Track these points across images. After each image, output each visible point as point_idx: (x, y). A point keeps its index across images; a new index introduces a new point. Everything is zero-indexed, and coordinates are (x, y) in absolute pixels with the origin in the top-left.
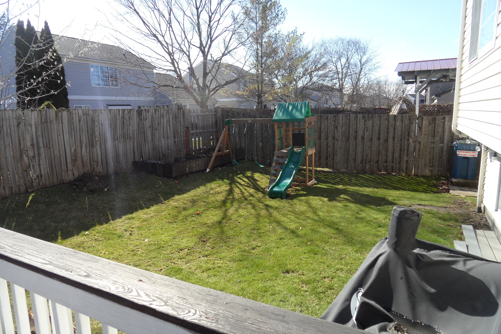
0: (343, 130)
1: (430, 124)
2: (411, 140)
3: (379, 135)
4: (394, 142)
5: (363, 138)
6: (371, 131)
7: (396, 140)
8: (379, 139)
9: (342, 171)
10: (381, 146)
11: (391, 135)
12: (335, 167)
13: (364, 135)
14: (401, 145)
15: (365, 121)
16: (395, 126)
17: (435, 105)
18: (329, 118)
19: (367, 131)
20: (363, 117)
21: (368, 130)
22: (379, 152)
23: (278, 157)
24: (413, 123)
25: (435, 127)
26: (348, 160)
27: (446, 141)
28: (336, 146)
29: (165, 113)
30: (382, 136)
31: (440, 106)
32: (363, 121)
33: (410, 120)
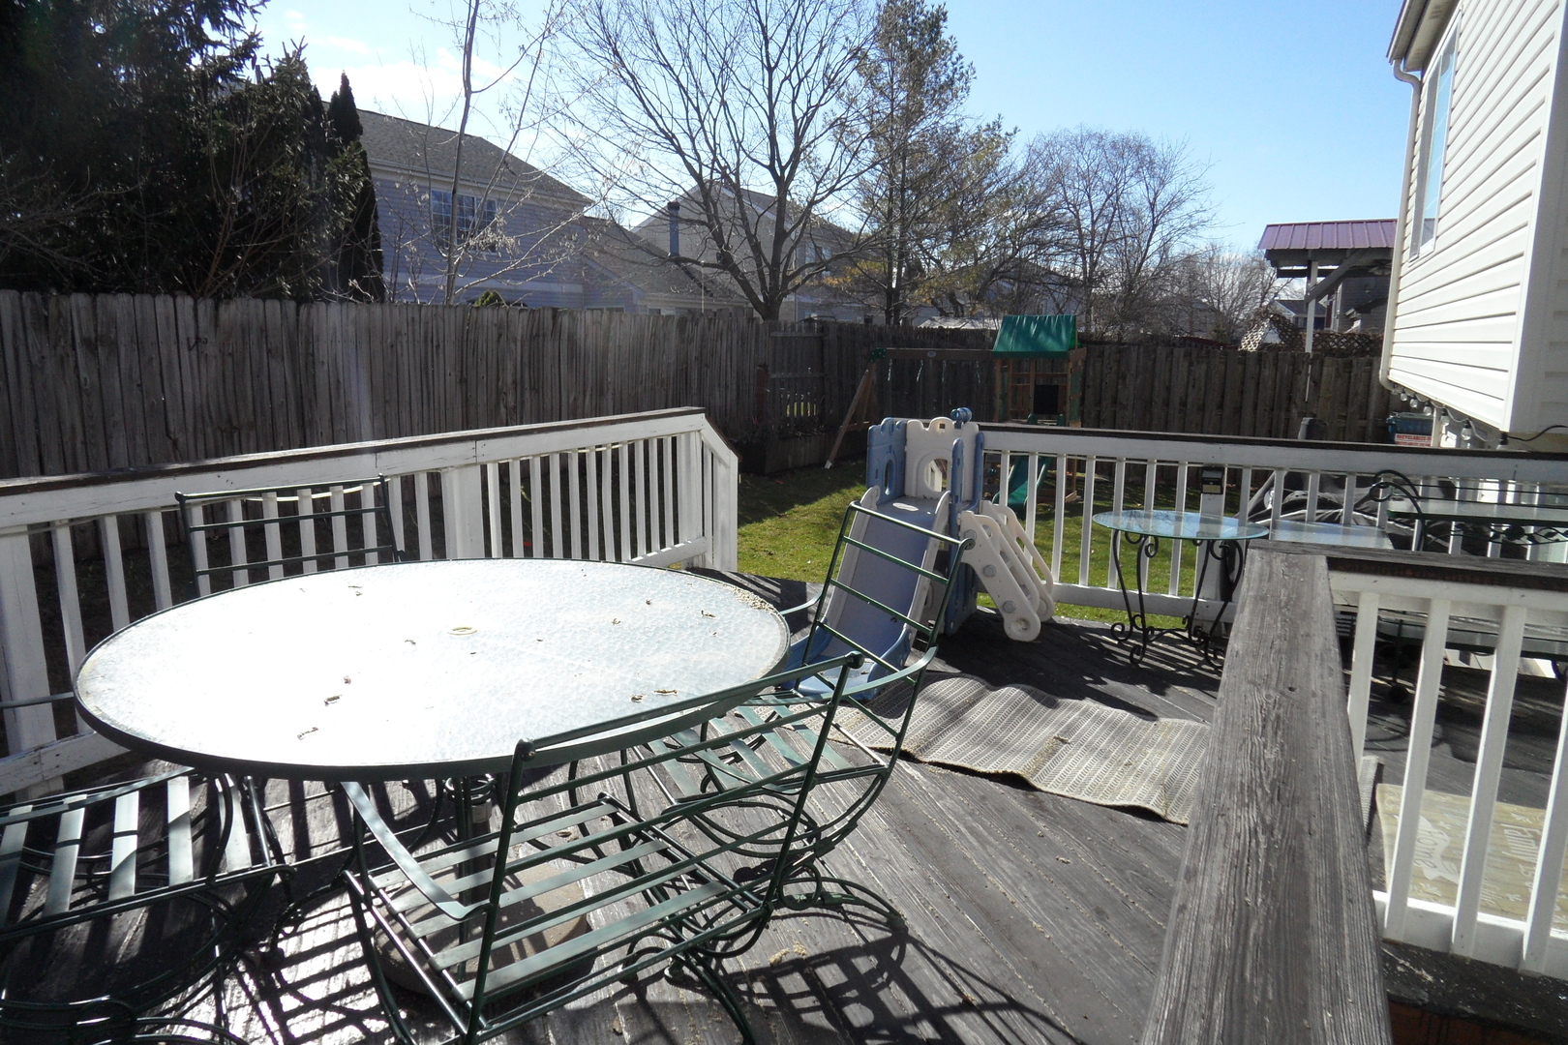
0: (1138, 383)
1: (1338, 375)
2: (1295, 411)
3: (1223, 397)
4: (1255, 413)
5: (1184, 404)
6: (1203, 389)
7: (1260, 409)
8: (1221, 406)
11: (1249, 398)
13: (1187, 395)
14: (1271, 423)
15: (1191, 364)
16: (1259, 378)
17: (1352, 335)
18: (1106, 354)
19: (1194, 386)
20: (1188, 355)
21: (1197, 386)
24: (1300, 373)
25: (1349, 382)
27: (1371, 415)
29: (725, 328)
30: (1228, 399)
31: (1367, 337)
32: (1186, 364)
33: (1294, 364)
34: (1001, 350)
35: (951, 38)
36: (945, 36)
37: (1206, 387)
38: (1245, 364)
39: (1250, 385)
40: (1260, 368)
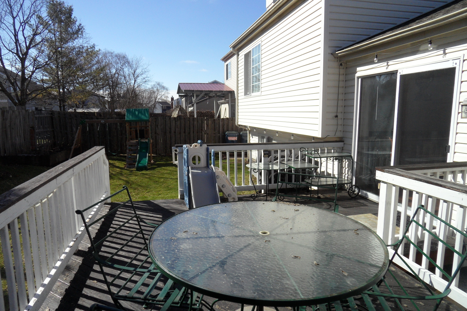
0: (162, 127)
1: (212, 123)
2: (203, 133)
3: (185, 130)
4: (194, 134)
5: (175, 132)
6: (179, 128)
7: (195, 132)
8: (185, 132)
9: (162, 155)
10: (186, 137)
11: (192, 129)
12: (157, 152)
16: (194, 124)
20: (174, 119)
21: (178, 127)
22: (185, 141)
23: (129, 146)
25: (215, 125)
26: (166, 147)
27: (221, 133)
28: (157, 138)
30: (186, 130)
31: (202, 112)
32: (174, 121)
33: (202, 120)
34: (128, 119)
35: (75, 17)
36: (73, 17)
37: (180, 128)
38: (190, 121)
39: (192, 127)
40: (194, 122)
